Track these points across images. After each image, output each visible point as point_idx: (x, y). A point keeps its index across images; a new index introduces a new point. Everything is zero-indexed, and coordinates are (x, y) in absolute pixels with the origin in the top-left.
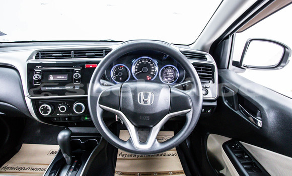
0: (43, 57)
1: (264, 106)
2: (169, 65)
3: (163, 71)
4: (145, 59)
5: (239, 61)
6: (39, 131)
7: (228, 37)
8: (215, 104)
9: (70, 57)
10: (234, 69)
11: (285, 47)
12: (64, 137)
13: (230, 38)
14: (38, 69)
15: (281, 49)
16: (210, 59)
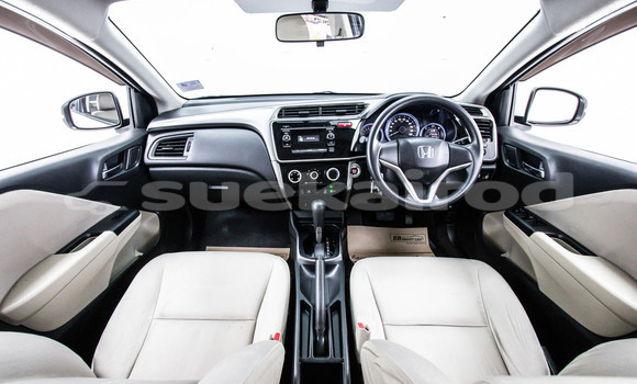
0: (287, 116)
1: (547, 157)
2: (433, 124)
3: (425, 131)
4: (402, 117)
5: (523, 115)
6: (225, 230)
7: (508, 87)
8: (494, 167)
9: (317, 114)
10: (517, 127)
11: (579, 97)
12: (319, 207)
13: (512, 88)
14: (286, 130)
15: (575, 100)
16: (487, 114)
